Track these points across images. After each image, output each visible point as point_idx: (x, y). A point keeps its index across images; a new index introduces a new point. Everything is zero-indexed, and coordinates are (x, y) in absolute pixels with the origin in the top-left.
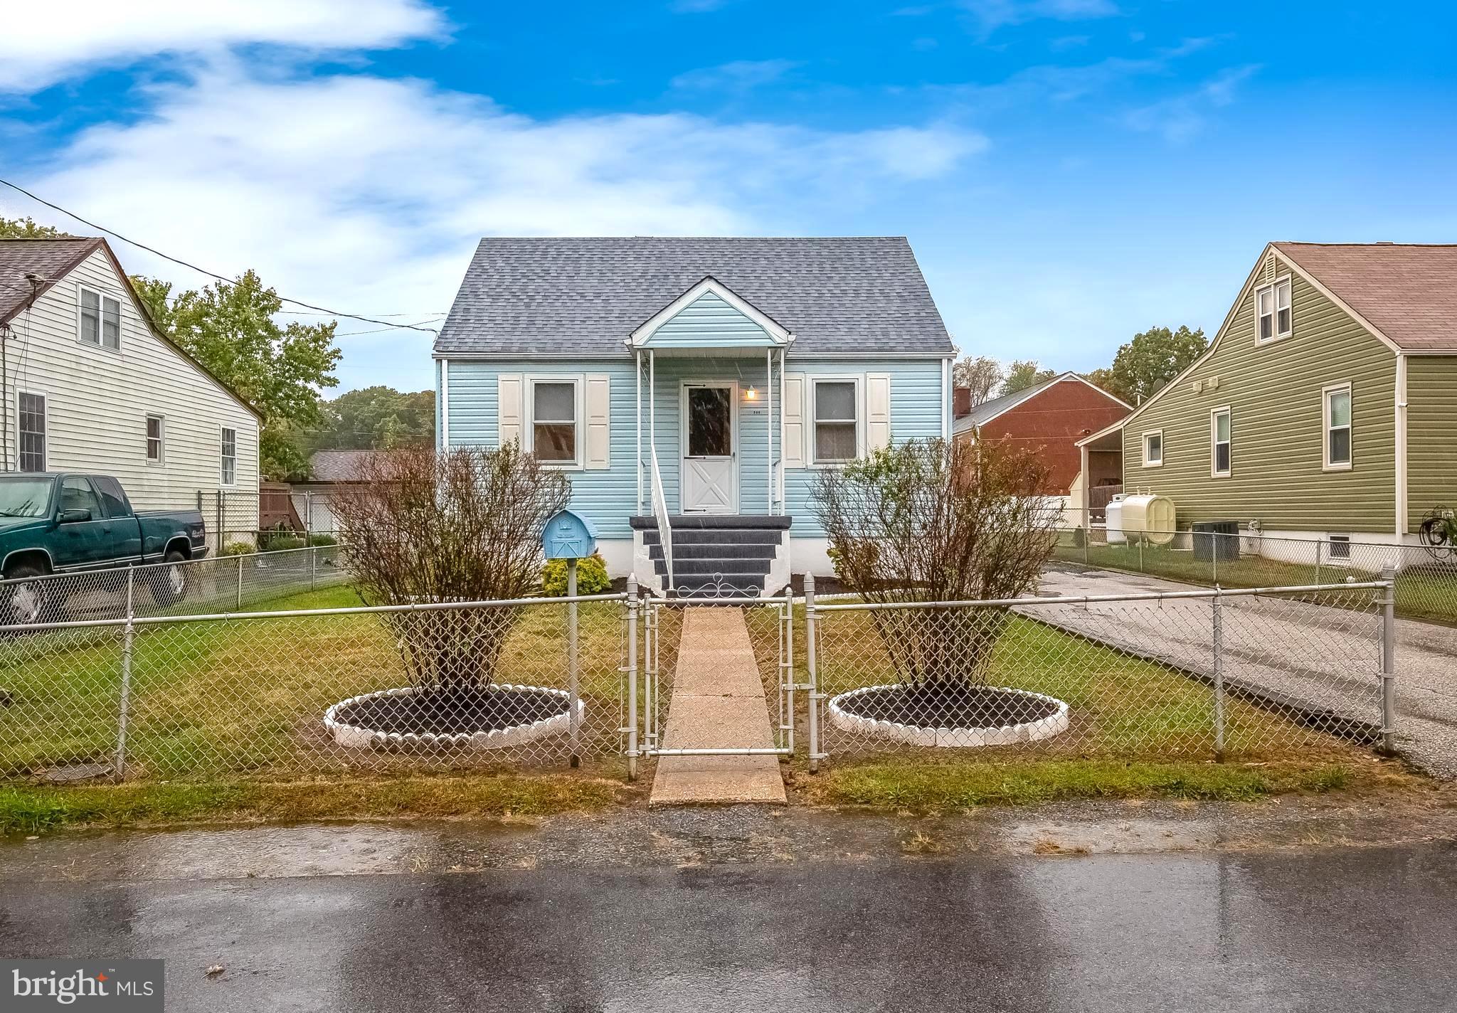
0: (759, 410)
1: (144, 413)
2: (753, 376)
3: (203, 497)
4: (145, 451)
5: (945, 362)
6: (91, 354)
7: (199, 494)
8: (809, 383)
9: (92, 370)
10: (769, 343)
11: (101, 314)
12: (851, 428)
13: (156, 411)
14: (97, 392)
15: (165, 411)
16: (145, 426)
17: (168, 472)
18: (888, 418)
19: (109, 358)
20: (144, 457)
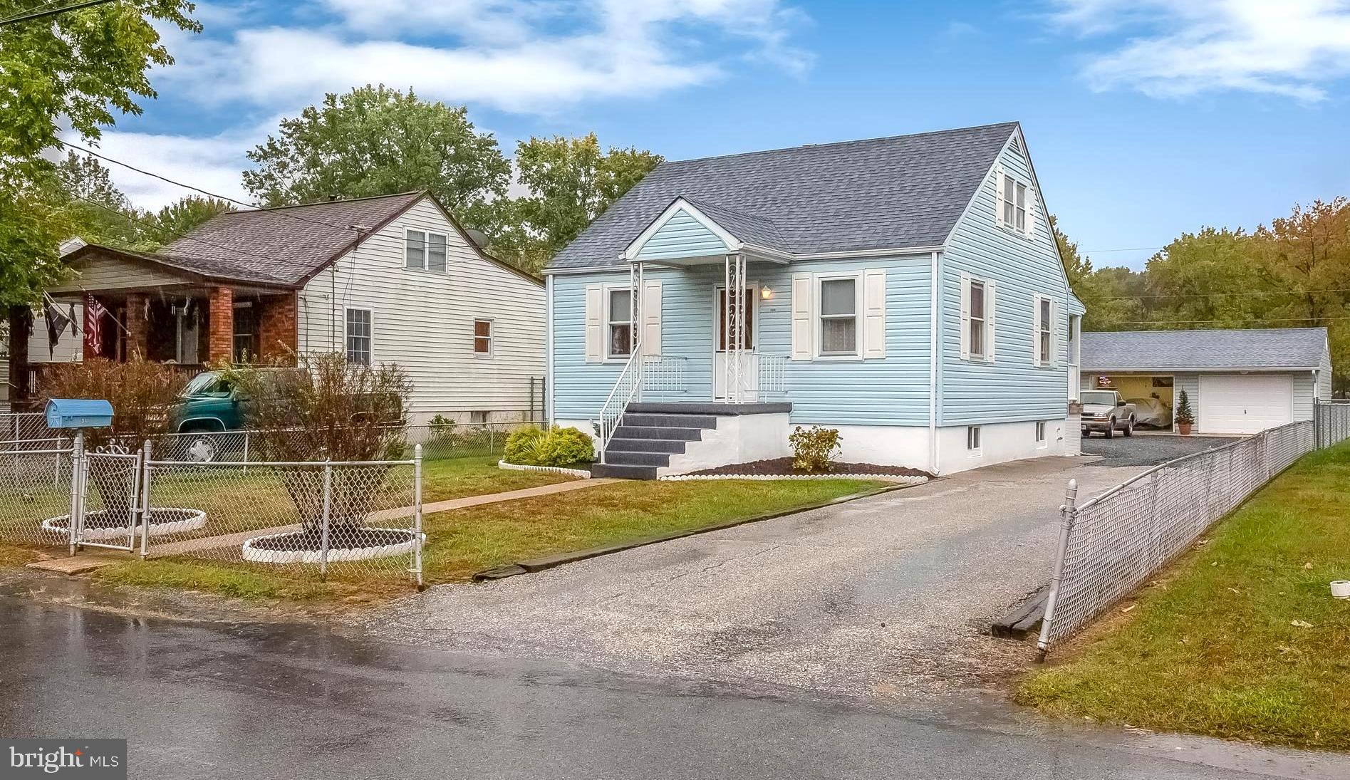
0: (775, 307)
1: (472, 318)
2: (768, 277)
3: (535, 382)
4: (473, 347)
5: (934, 255)
6: (415, 277)
7: (532, 379)
8: (816, 280)
9: (418, 289)
10: (724, 251)
11: (427, 245)
12: (850, 322)
13: (483, 316)
14: (423, 304)
15: (493, 315)
16: (473, 328)
17: (497, 362)
18: (883, 312)
19: (435, 279)
20: (473, 352)
